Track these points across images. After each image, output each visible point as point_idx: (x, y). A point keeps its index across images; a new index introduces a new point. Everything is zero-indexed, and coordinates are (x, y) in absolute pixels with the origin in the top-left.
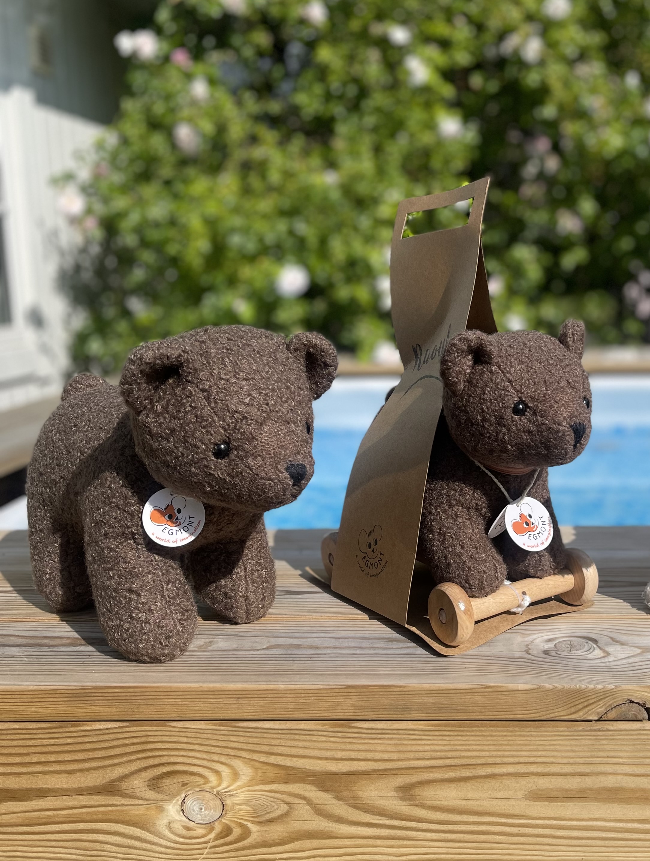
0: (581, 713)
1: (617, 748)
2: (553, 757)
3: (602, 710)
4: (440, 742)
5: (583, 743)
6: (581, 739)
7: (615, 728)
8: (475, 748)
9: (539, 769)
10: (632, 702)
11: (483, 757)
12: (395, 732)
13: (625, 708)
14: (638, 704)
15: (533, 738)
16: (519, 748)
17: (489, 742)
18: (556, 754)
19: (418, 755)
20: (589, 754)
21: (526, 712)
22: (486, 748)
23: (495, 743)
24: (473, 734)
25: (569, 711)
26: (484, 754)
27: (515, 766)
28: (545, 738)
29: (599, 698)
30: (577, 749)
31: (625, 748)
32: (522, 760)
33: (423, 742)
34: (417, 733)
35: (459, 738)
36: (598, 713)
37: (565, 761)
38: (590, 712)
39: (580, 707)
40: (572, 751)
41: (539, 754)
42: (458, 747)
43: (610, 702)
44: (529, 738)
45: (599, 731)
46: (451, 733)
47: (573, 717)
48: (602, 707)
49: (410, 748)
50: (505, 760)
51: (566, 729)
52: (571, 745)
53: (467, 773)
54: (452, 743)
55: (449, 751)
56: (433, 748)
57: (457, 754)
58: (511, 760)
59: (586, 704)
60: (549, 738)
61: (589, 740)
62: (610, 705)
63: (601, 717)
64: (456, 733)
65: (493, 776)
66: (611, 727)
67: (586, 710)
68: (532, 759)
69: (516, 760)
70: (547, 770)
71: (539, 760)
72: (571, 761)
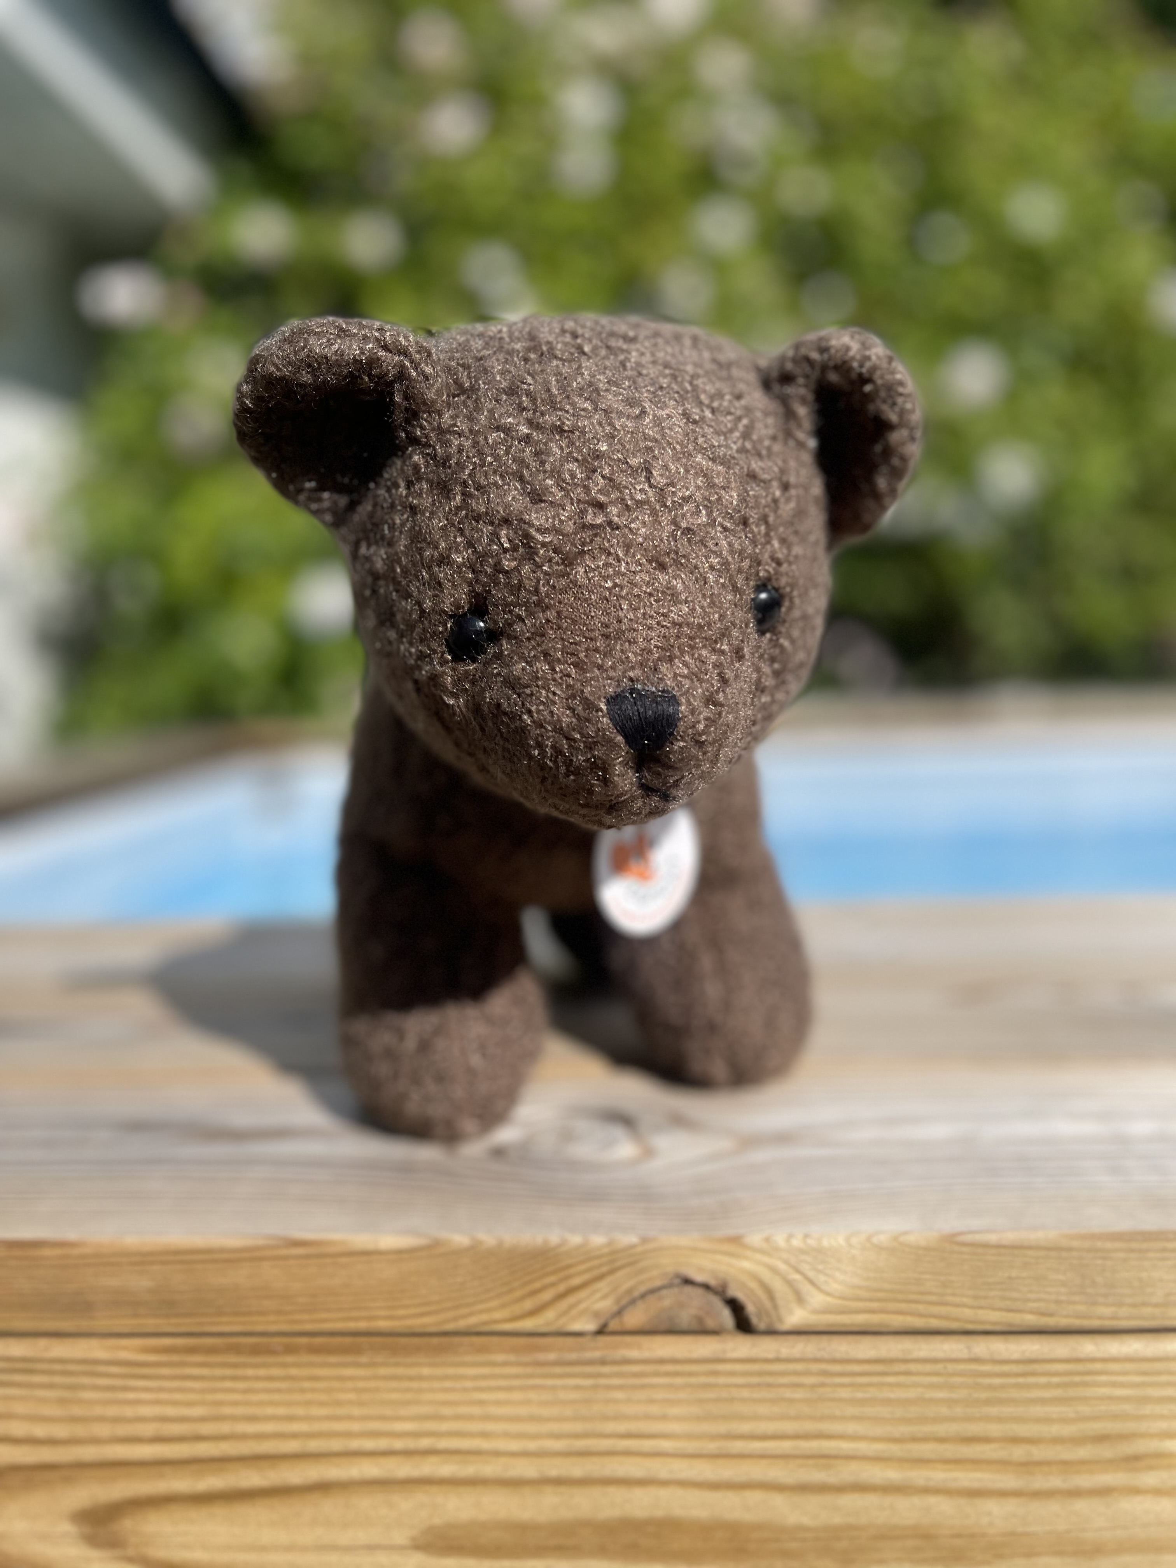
0: (550, 1315)
1: (654, 1409)
2: (484, 1435)
3: (606, 1305)
4: (178, 1396)
5: (562, 1395)
6: (554, 1388)
7: (646, 1354)
8: (269, 1411)
9: (446, 1469)
10: (687, 1281)
11: (295, 1436)
12: (57, 1367)
13: (668, 1299)
14: (706, 1287)
15: (425, 1385)
16: (388, 1411)
17: (309, 1396)
18: (490, 1427)
19: (123, 1430)
20: (578, 1427)
21: (401, 1312)
22: (300, 1411)
23: (323, 1397)
24: (262, 1372)
25: (517, 1309)
26: (296, 1427)
27: (383, 1461)
28: (458, 1385)
29: (595, 1273)
30: (544, 1412)
31: (674, 1411)
32: (398, 1444)
33: (131, 1396)
34: (114, 1370)
35: (228, 1384)
36: (596, 1314)
37: (514, 1446)
38: (574, 1312)
39: (547, 1296)
40: (532, 1419)
41: (445, 1426)
42: (227, 1411)
43: (625, 1281)
44: (415, 1385)
45: (603, 1362)
46: (205, 1371)
47: (528, 1324)
48: (605, 1297)
49: (98, 1411)
50: (355, 1444)
51: (512, 1358)
52: (527, 1402)
53: (252, 1479)
54: (210, 1397)
55: (203, 1419)
56: (157, 1410)
57: (225, 1428)
58: (369, 1444)
59: (562, 1288)
60: (469, 1384)
61: (577, 1388)
62: (629, 1291)
63: (605, 1325)
64: (218, 1372)
65: (324, 1488)
66: (634, 1354)
67: (564, 1304)
68: (425, 1443)
69: (382, 1444)
70: (469, 1470)
71: (444, 1444)
72: (532, 1445)
